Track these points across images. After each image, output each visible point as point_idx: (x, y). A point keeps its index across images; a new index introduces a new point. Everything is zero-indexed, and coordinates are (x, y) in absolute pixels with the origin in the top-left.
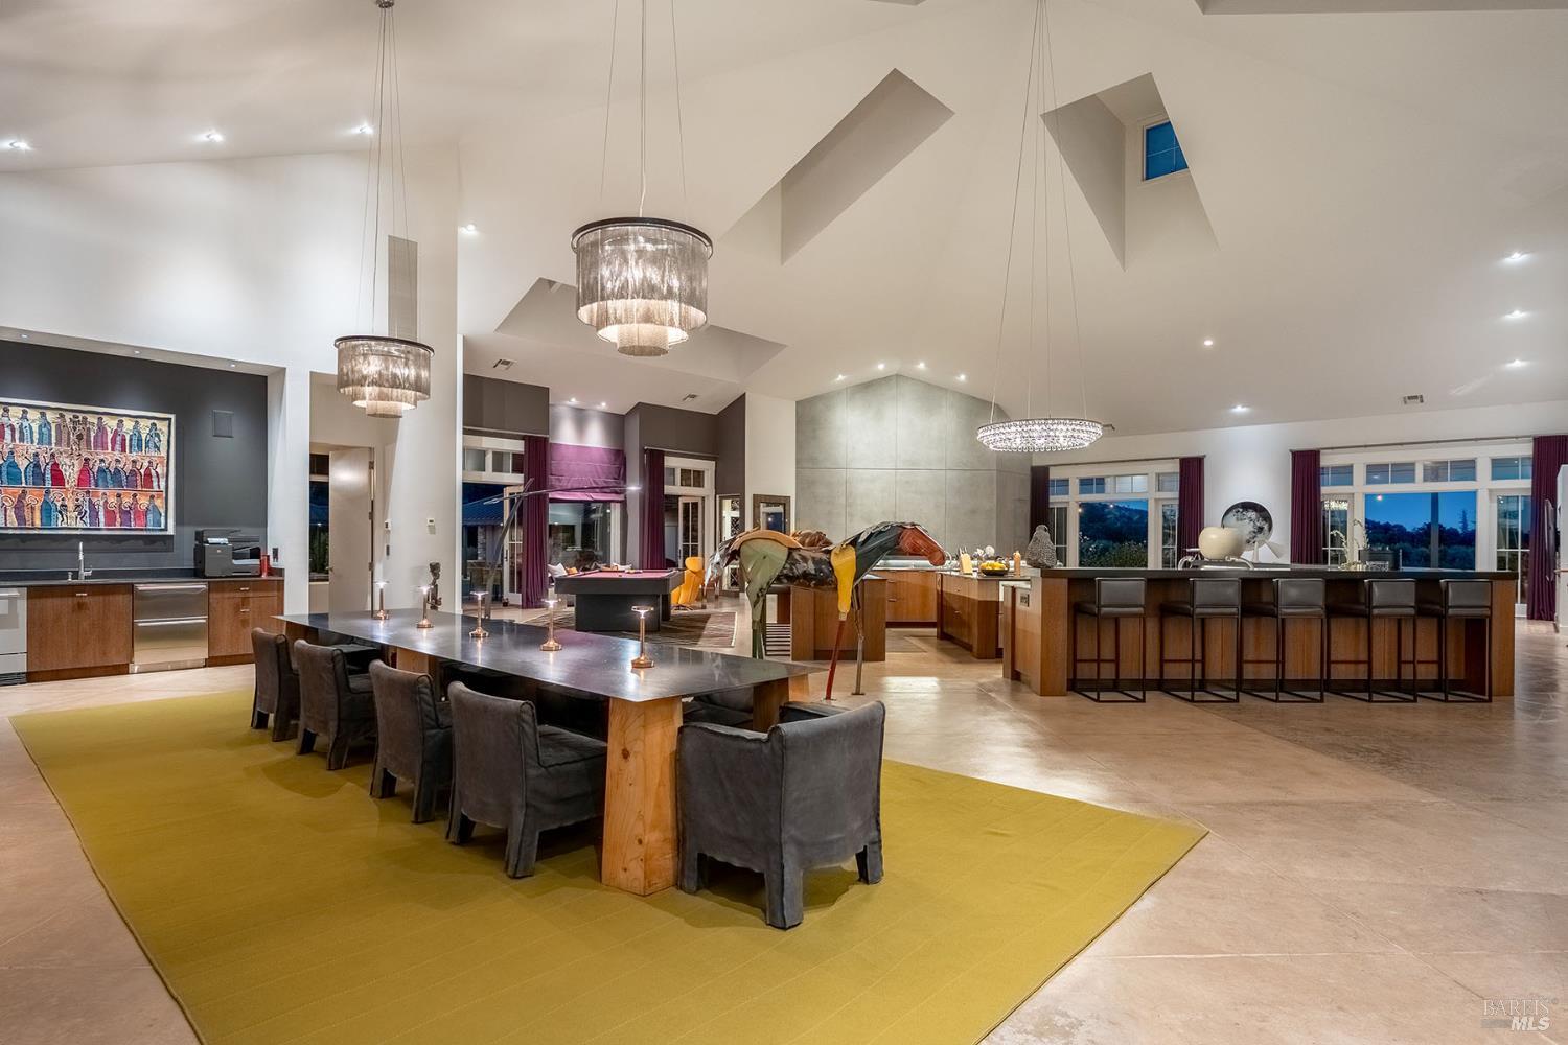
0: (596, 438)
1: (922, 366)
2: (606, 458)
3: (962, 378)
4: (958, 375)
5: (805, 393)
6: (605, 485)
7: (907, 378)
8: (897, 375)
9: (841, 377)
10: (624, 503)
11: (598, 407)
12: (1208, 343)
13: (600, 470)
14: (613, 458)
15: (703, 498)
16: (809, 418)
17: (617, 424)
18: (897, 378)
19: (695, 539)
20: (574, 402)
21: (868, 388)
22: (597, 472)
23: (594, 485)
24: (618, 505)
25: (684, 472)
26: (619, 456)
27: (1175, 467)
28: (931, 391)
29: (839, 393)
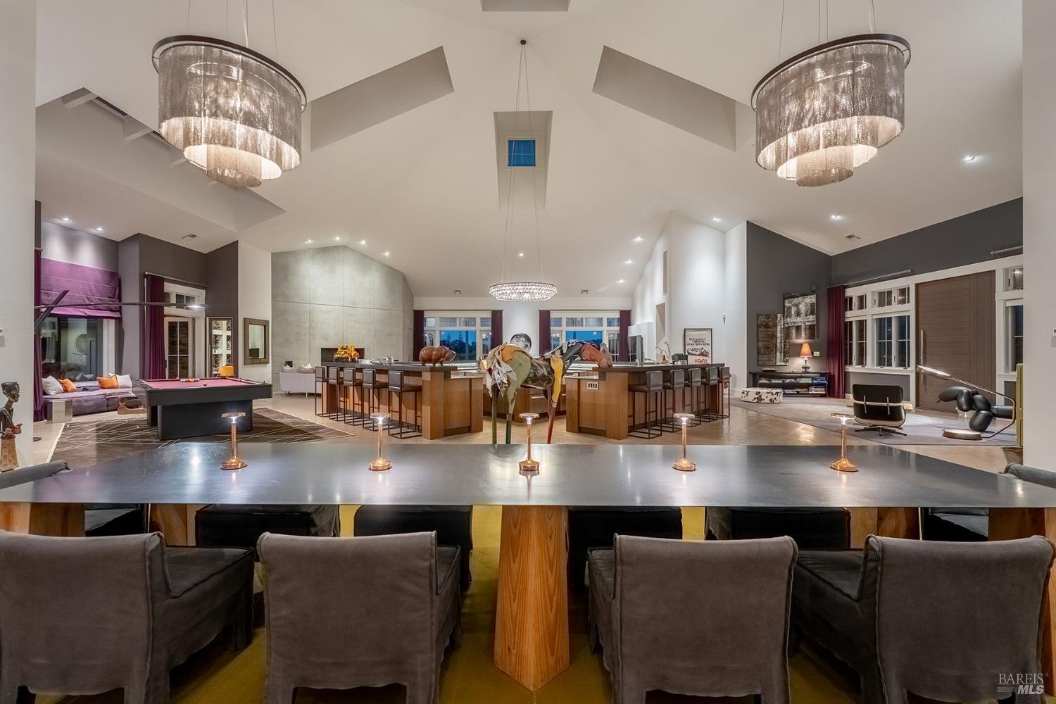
0: (88, 258)
1: (363, 242)
2: (99, 277)
3: (387, 254)
4: (384, 252)
5: (279, 248)
6: (99, 302)
7: (351, 249)
8: (344, 246)
9: (310, 241)
10: (119, 321)
11: (93, 231)
12: (521, 255)
13: (94, 289)
14: (108, 279)
15: (194, 319)
16: (282, 266)
17: (111, 249)
18: (343, 248)
19: (184, 351)
20: (66, 220)
21: (325, 251)
22: (91, 290)
23: (88, 303)
24: (112, 322)
25: (179, 297)
26: (115, 280)
27: (489, 315)
28: (365, 259)
29: (304, 251)
